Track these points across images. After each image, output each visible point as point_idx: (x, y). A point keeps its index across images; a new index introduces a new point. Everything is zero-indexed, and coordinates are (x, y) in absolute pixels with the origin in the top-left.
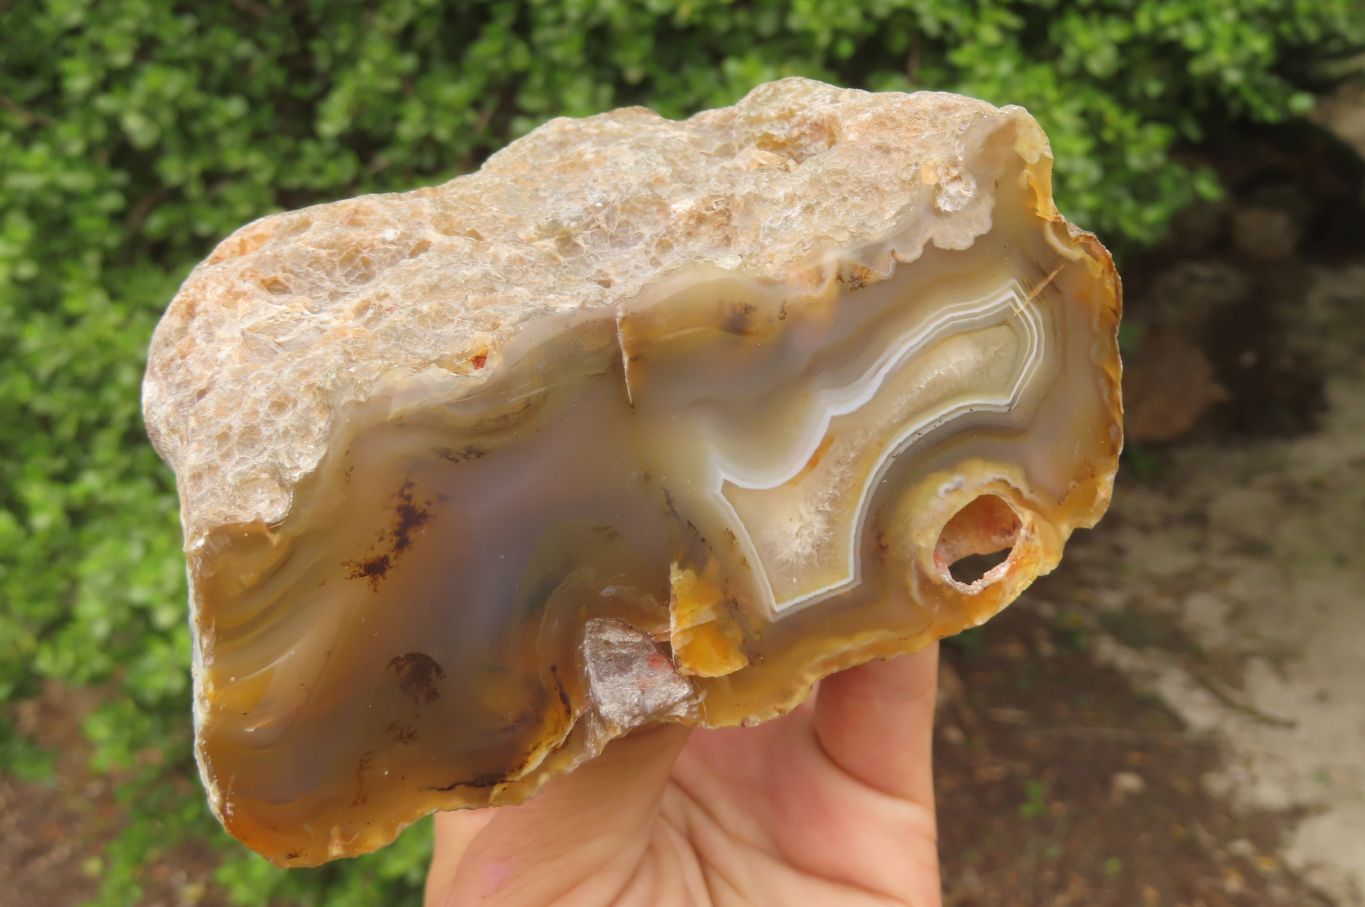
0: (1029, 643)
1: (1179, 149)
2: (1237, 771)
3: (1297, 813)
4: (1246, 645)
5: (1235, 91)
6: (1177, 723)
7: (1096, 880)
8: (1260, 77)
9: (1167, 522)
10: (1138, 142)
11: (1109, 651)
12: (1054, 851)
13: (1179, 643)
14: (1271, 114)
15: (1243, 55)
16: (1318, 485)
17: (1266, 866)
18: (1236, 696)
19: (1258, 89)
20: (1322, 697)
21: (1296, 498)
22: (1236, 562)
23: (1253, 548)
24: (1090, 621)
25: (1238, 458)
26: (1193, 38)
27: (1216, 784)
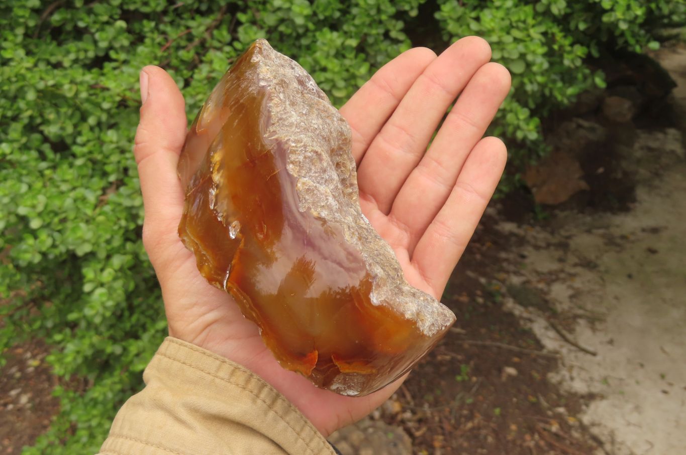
0: (472, 296)
1: (588, 60)
2: (564, 372)
3: (591, 397)
4: (578, 312)
5: (622, 34)
6: (539, 346)
7: (488, 417)
8: (636, 28)
9: (548, 246)
10: (570, 52)
12: (469, 401)
13: (545, 306)
14: (638, 50)
15: (630, 16)
16: (624, 237)
17: (571, 421)
18: (570, 337)
19: (634, 35)
20: (611, 342)
21: (613, 243)
22: (578, 270)
23: (589, 265)
24: (503, 289)
27: (553, 378)
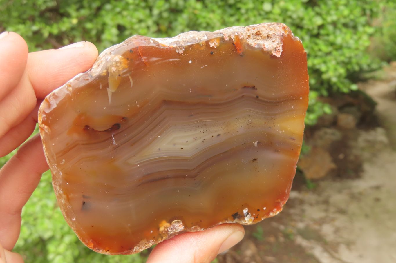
0: (276, 237)
4: (340, 240)
5: (335, 84)
8: (342, 80)
9: (317, 203)
11: (300, 241)
13: (319, 239)
14: (345, 90)
15: (337, 74)
16: (361, 194)
18: (336, 255)
19: (342, 83)
20: (361, 256)
21: (355, 197)
22: (337, 216)
23: (342, 212)
24: (294, 231)
25: (338, 185)
26: (323, 68)
